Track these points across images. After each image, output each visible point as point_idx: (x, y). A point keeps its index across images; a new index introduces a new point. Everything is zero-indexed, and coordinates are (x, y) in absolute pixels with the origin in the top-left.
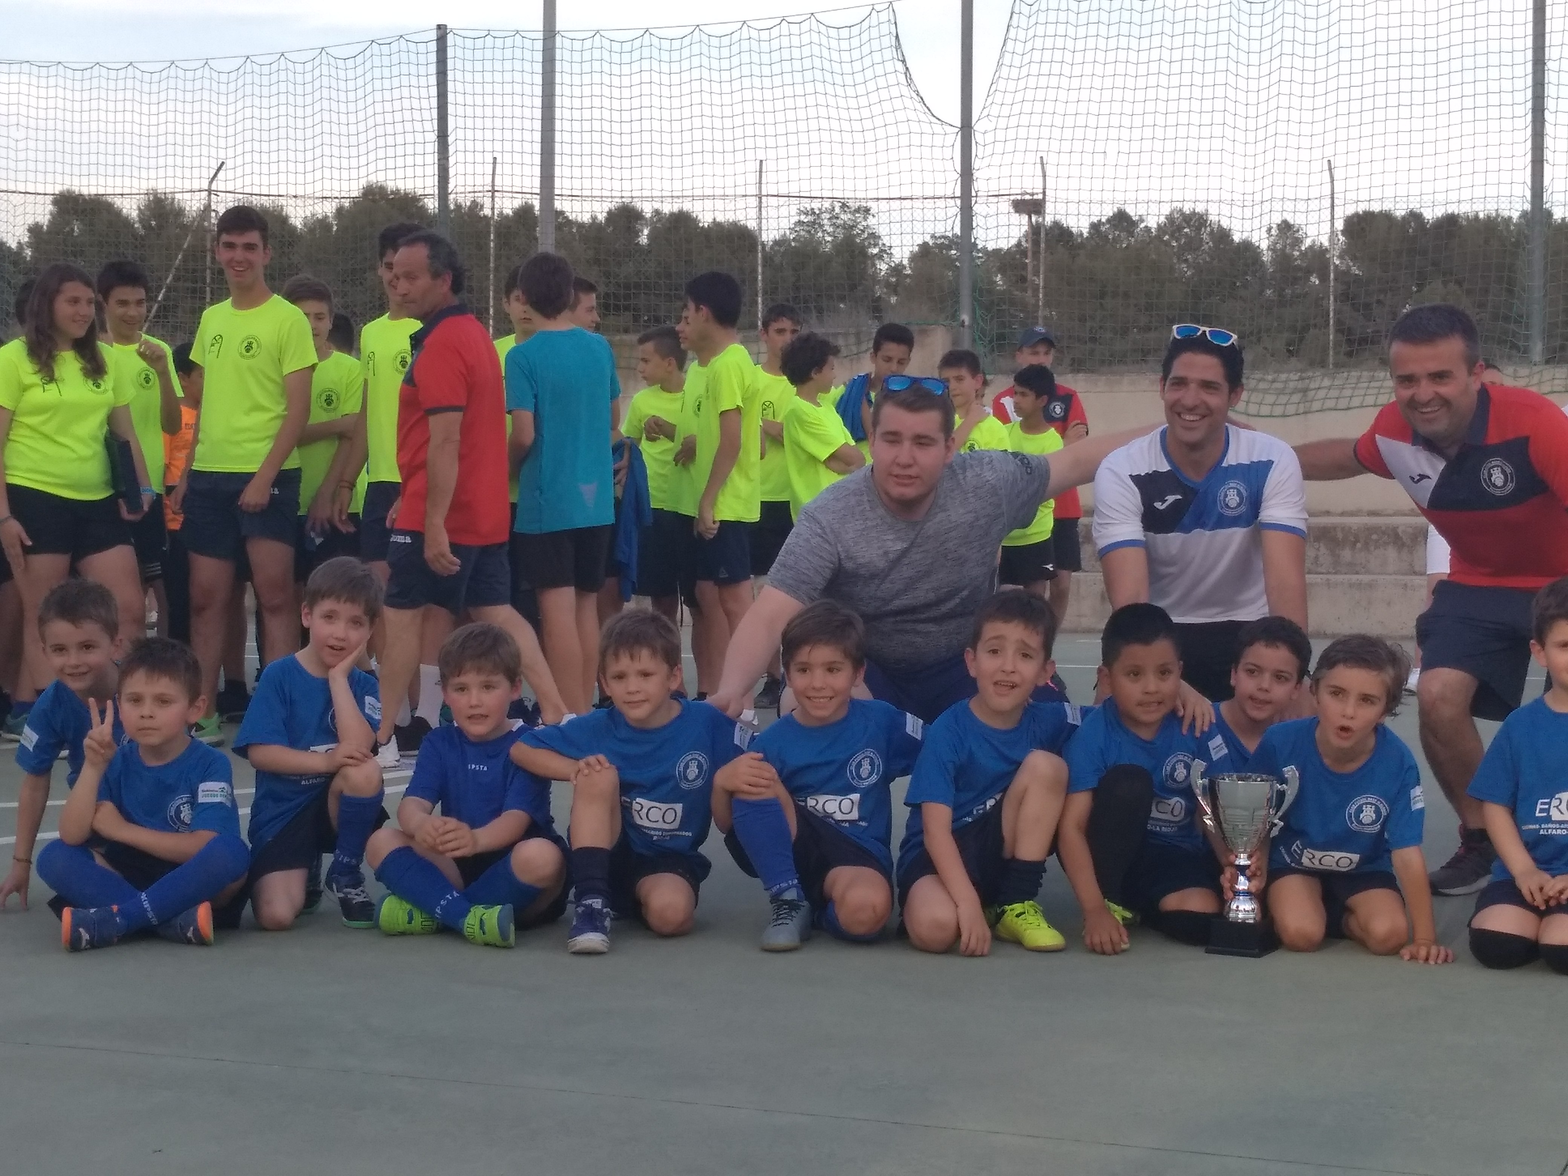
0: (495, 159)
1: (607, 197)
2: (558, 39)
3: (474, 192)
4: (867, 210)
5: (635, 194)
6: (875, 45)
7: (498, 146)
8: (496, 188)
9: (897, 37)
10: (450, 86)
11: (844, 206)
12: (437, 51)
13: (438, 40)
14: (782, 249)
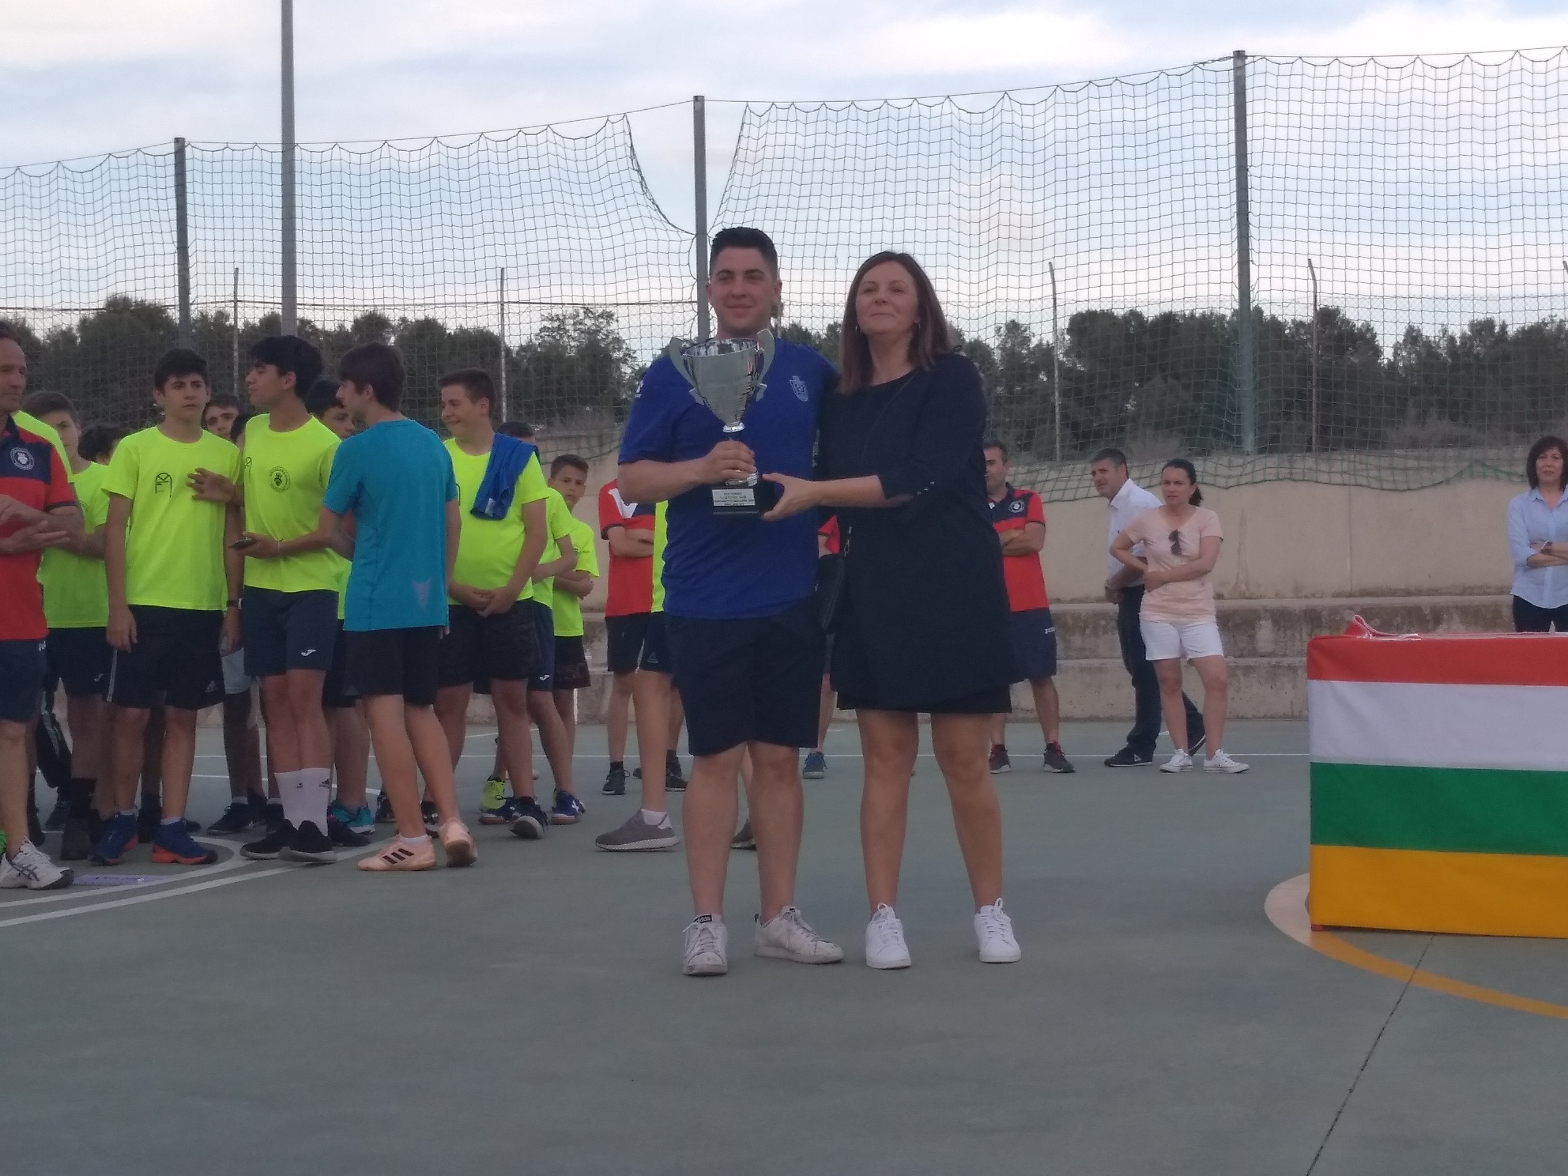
0: (237, 269)
1: (350, 306)
2: (297, 150)
3: (216, 302)
4: (609, 316)
5: (377, 302)
6: (611, 154)
7: (239, 257)
8: (239, 298)
9: (632, 147)
10: (189, 198)
11: (587, 311)
12: (176, 164)
13: (176, 153)
14: (528, 355)
